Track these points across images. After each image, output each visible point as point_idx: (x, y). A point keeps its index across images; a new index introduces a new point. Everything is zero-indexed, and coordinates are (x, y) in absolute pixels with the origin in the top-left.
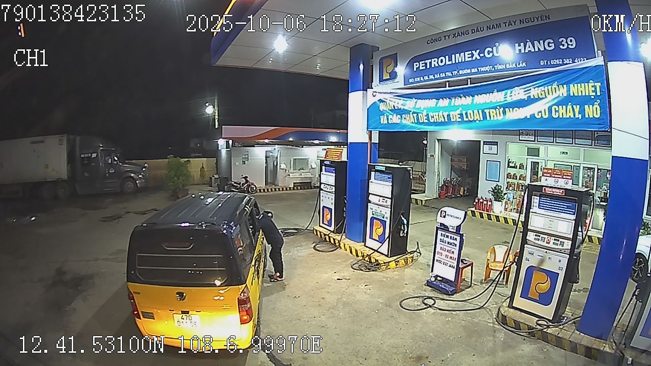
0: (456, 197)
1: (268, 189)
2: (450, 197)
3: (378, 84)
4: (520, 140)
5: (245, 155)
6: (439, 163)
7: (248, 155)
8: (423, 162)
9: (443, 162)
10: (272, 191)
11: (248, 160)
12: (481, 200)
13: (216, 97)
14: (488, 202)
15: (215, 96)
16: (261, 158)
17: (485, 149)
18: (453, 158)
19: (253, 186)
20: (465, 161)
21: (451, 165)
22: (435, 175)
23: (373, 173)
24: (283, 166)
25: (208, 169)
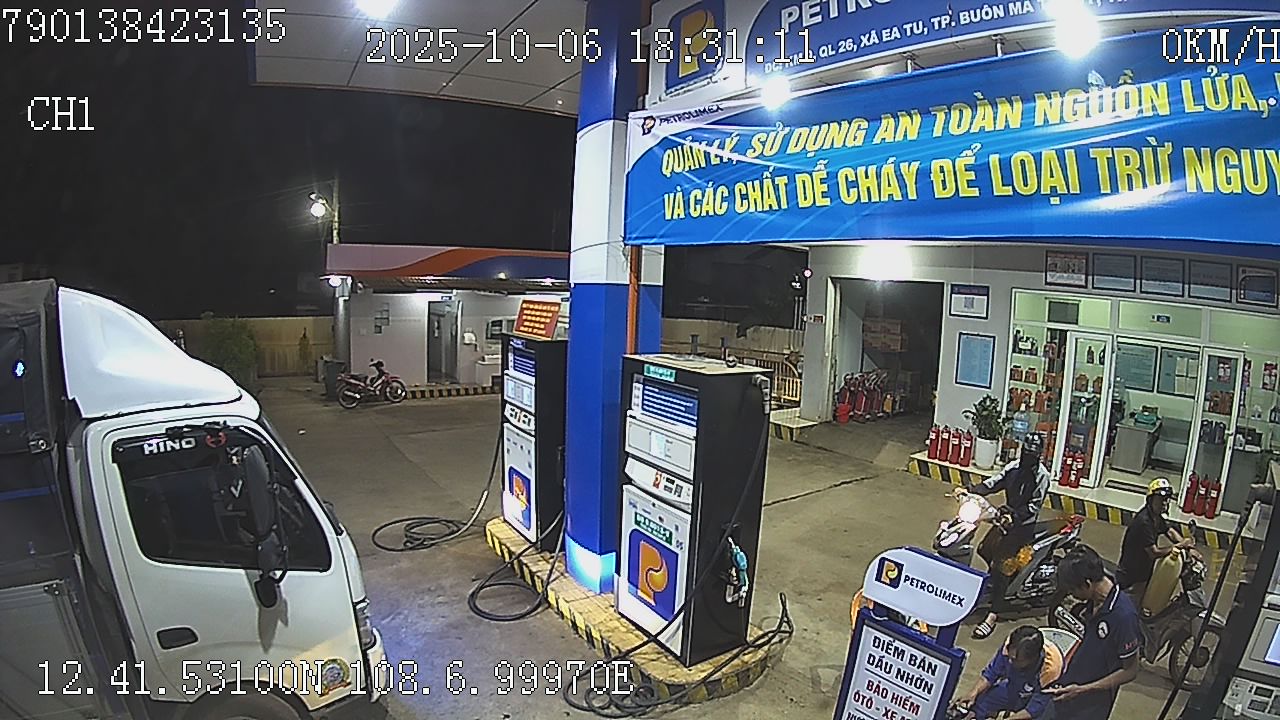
0: (876, 419)
1: (431, 392)
2: (861, 419)
3: (664, 96)
4: (1047, 283)
5: (381, 312)
6: (834, 336)
7: (388, 311)
8: (792, 328)
9: (844, 335)
10: (441, 395)
11: (388, 324)
12: (946, 436)
13: (336, 181)
14: (964, 442)
15: (333, 178)
16: (417, 318)
17: (954, 303)
18: (866, 323)
19: (395, 384)
20: (899, 332)
21: (863, 341)
22: (826, 367)
23: (637, 390)
24: (469, 337)
25: (316, 342)
